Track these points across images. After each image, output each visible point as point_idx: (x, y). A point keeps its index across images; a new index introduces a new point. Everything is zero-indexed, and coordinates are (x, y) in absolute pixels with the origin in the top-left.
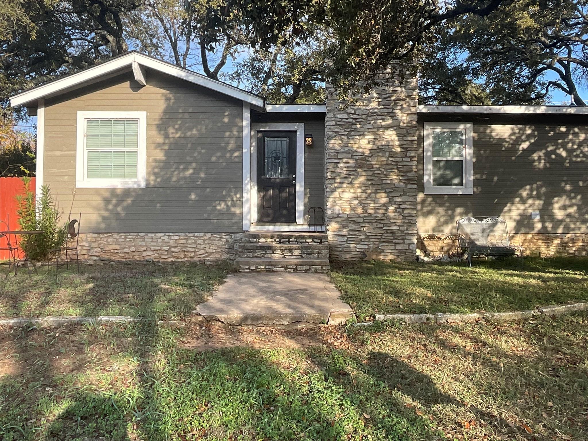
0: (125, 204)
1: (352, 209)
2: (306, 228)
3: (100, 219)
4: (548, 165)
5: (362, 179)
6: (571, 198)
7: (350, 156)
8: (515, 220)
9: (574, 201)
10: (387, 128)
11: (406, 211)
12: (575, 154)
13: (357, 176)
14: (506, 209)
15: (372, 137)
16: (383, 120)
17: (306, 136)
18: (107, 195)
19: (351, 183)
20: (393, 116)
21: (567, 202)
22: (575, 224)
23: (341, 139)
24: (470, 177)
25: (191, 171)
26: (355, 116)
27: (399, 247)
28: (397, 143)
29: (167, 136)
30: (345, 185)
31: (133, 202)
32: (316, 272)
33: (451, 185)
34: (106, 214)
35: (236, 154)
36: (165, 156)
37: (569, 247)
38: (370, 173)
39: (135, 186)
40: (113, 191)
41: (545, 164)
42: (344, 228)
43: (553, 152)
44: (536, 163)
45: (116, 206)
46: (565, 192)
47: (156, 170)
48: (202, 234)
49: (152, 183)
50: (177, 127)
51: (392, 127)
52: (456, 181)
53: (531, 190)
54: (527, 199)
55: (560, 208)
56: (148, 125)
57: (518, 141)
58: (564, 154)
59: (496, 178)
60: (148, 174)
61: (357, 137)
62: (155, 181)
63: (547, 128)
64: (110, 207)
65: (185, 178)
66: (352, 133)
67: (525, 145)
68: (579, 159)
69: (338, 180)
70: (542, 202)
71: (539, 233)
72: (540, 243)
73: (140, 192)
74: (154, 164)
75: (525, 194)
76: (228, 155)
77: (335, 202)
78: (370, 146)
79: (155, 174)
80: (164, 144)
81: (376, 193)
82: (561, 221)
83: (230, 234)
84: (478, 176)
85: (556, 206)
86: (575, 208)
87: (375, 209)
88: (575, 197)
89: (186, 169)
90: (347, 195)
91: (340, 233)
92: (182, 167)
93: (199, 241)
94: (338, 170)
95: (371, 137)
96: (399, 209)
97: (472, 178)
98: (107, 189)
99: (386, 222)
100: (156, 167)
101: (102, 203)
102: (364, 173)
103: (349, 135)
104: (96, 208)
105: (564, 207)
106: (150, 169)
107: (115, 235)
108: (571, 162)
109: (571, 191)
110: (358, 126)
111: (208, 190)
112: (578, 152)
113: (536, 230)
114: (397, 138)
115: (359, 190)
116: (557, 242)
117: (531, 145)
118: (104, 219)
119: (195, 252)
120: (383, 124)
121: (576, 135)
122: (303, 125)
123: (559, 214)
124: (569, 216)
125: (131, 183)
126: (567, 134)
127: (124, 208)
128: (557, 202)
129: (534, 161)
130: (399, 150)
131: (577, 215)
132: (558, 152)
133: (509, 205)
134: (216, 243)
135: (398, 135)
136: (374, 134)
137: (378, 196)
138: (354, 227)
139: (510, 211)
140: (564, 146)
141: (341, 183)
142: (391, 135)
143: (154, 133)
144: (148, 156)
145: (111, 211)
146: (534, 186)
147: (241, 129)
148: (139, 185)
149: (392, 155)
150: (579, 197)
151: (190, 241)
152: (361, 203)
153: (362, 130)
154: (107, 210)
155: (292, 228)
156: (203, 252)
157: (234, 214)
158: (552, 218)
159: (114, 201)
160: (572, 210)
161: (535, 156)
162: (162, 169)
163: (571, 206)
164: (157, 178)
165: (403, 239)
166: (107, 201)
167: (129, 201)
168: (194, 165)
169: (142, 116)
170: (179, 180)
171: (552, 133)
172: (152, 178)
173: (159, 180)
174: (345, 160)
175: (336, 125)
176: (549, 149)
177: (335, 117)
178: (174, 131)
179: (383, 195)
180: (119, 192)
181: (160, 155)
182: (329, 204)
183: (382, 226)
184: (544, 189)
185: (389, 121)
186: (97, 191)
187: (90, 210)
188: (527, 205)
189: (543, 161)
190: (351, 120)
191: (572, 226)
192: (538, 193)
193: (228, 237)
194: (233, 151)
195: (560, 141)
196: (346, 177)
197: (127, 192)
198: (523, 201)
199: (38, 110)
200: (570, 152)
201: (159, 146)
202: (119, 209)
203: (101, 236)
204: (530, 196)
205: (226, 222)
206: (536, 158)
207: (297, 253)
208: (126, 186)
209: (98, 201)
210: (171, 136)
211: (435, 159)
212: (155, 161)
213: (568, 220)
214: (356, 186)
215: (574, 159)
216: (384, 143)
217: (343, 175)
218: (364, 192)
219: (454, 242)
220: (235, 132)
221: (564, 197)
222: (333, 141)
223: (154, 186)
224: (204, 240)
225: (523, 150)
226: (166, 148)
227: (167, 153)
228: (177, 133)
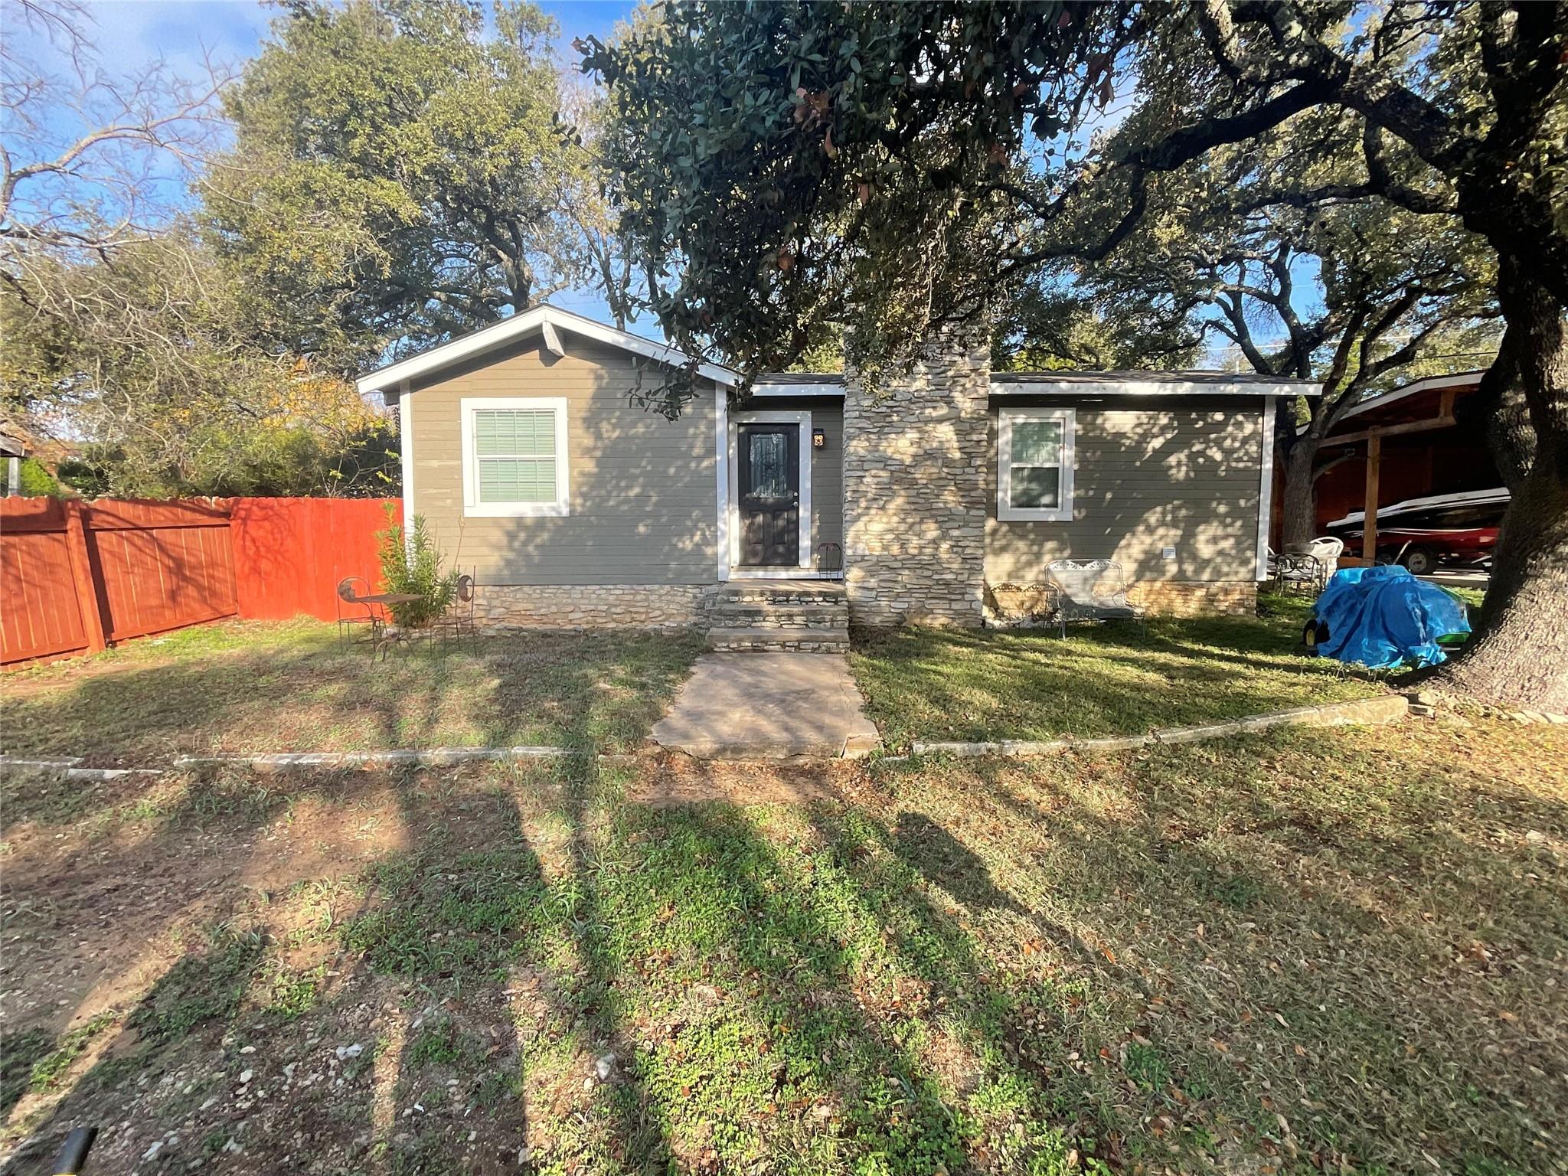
0: (538, 541)
1: (885, 548)
2: (814, 573)
3: (502, 563)
4: (1192, 474)
5: (899, 501)
6: (1226, 526)
7: (882, 465)
8: (1136, 561)
9: (1230, 530)
10: (940, 420)
11: (968, 551)
12: (1235, 456)
13: (894, 495)
14: (1123, 543)
15: (917, 435)
16: (934, 408)
17: (815, 431)
18: (511, 527)
19: (883, 508)
20: (949, 401)
21: (1220, 532)
22: (1229, 565)
23: (868, 440)
24: (1068, 493)
25: (636, 490)
26: (891, 403)
27: (956, 606)
28: (956, 445)
29: (598, 436)
30: (873, 511)
31: (551, 540)
32: (829, 652)
33: (1038, 506)
34: (511, 555)
35: (705, 464)
36: (597, 466)
37: (1219, 601)
38: (913, 492)
39: (554, 514)
40: (519, 521)
41: (1187, 473)
42: (872, 576)
43: (1201, 453)
44: (1174, 471)
45: (525, 544)
46: (1217, 516)
47: (584, 489)
48: (656, 587)
49: (579, 509)
50: (614, 421)
51: (949, 419)
52: (1047, 499)
53: (1164, 514)
54: (1157, 527)
55: (1208, 541)
56: (571, 418)
57: (1146, 437)
58: (1218, 456)
59: (1109, 495)
60: (572, 495)
61: (893, 436)
62: (583, 506)
63: (1194, 415)
64: (517, 544)
65: (627, 500)
66: (886, 430)
67: (1157, 443)
68: (1241, 465)
69: (863, 504)
70: (1179, 532)
71: (1174, 579)
72: (1174, 594)
73: (560, 523)
74: (580, 479)
75: (1153, 520)
76: (693, 465)
77: (857, 537)
78: (913, 450)
79: (583, 495)
80: (595, 448)
81: (922, 521)
82: (1208, 562)
83: (698, 585)
84: (1081, 492)
85: (1202, 538)
86: (1232, 541)
87: (921, 547)
88: (1231, 525)
89: (629, 487)
90: (877, 527)
91: (866, 585)
92: (623, 484)
93: (652, 598)
94: (863, 488)
95: (913, 435)
96: (957, 547)
97: (1072, 495)
98: (511, 519)
99: (936, 567)
100: (583, 484)
101: (505, 541)
102: (902, 493)
103: (881, 433)
104: (497, 547)
105: (1215, 540)
106: (574, 487)
107: (526, 589)
108: (1229, 469)
109: (1226, 515)
110: (895, 418)
111: (664, 519)
112: (1241, 454)
113: (1169, 575)
114: (955, 437)
115: (895, 519)
116: (1200, 593)
117: (1168, 442)
118: (509, 563)
119: (647, 613)
120: (934, 414)
121: (1239, 425)
122: (809, 414)
123: (1205, 551)
124: (1221, 553)
125: (546, 509)
126: (1223, 425)
127: (537, 547)
128: (1203, 532)
129: (1171, 467)
130: (957, 455)
131: (1233, 552)
132: (1209, 452)
133: (1128, 536)
134: (678, 599)
135: (958, 432)
136: (920, 431)
137: (924, 527)
138: (886, 575)
139: (1129, 545)
140: (1219, 443)
141: (867, 508)
142: (946, 433)
143: (580, 432)
144: (572, 467)
145: (518, 552)
146: (1169, 507)
147: (712, 424)
148: (559, 512)
149: (948, 463)
150: (1239, 523)
151: (639, 597)
152: (897, 538)
153: (901, 425)
154: (511, 548)
155: (793, 573)
156: (658, 613)
157: (704, 556)
158: (1194, 556)
159: (522, 536)
160: (1227, 544)
161: (1172, 460)
162: (592, 487)
163: (1226, 537)
164: (585, 501)
165: (963, 594)
166: (512, 536)
167: (546, 536)
168: (641, 480)
169: (559, 405)
170: (619, 504)
171: (1201, 423)
172: (579, 501)
173: (588, 504)
174: (873, 472)
175: (861, 417)
176: (1194, 449)
177: (858, 405)
178: (609, 427)
179: (933, 526)
180: (529, 522)
181: (590, 466)
182: (849, 540)
183: (930, 573)
184: (1183, 512)
185: (943, 410)
186: (496, 521)
187: (485, 550)
188: (1156, 537)
189: (1184, 468)
190: (884, 409)
191: (1225, 569)
192: (1174, 518)
193: (697, 591)
194: (700, 458)
195: (1213, 436)
196: (875, 499)
197: (541, 523)
198: (1150, 530)
199: (402, 398)
200: (1228, 453)
201: (587, 451)
202: (531, 548)
203: (506, 589)
204: (1162, 523)
205: (693, 568)
206: (1174, 463)
207: (799, 620)
208: (539, 514)
209: (497, 536)
210: (605, 435)
211: (1015, 465)
212: (583, 474)
213: (1219, 560)
214: (891, 512)
215: (1234, 464)
216: (935, 445)
217: (870, 495)
218: (904, 520)
219: (1040, 593)
220: (703, 428)
221: (1215, 524)
222: (854, 443)
223: (582, 515)
224: (661, 596)
225: (1155, 450)
226: (598, 454)
227: (600, 463)
228: (614, 430)
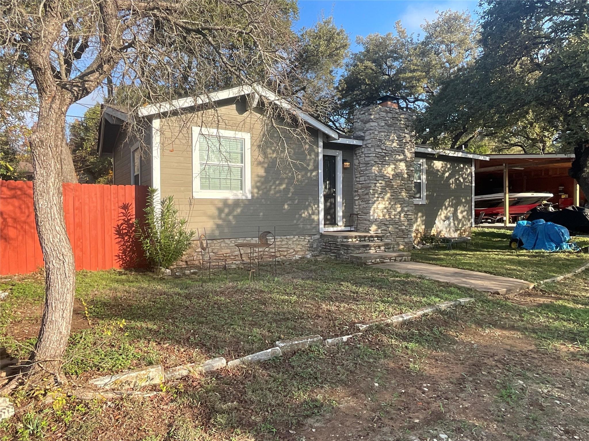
0: (235, 213)
1: (384, 216)
2: (343, 228)
3: (214, 226)
5: (388, 195)
6: (464, 207)
7: (382, 178)
10: (401, 161)
13: (386, 193)
16: (399, 155)
17: (344, 161)
18: (220, 205)
19: (383, 198)
20: (403, 153)
23: (378, 167)
24: (424, 194)
25: (284, 186)
26: (385, 151)
27: (406, 240)
28: (406, 171)
29: (266, 156)
30: (380, 199)
31: (242, 211)
32: (405, 261)
33: (416, 198)
34: (220, 222)
35: (314, 174)
36: (265, 172)
39: (244, 198)
40: (225, 202)
42: (379, 228)
45: (228, 215)
47: (258, 184)
49: (256, 195)
50: (273, 148)
51: (403, 160)
52: (418, 196)
53: (449, 202)
55: (460, 213)
56: (252, 145)
57: (444, 172)
58: (462, 181)
59: (435, 194)
60: (253, 187)
61: (386, 166)
64: (223, 215)
65: (280, 191)
66: (384, 163)
67: (447, 174)
69: (376, 196)
73: (247, 203)
74: (256, 179)
75: (447, 204)
76: (309, 174)
77: (374, 210)
78: (393, 173)
80: (264, 162)
82: (461, 220)
83: (310, 235)
85: (459, 211)
86: (466, 212)
89: (280, 184)
90: (381, 206)
92: (277, 182)
93: (290, 242)
94: (377, 188)
95: (393, 166)
98: (220, 200)
101: (216, 212)
103: (383, 165)
104: (212, 217)
106: (253, 183)
107: (227, 241)
108: (465, 185)
109: (465, 202)
110: (387, 158)
111: (296, 202)
114: (405, 168)
115: (387, 203)
117: (450, 174)
118: (218, 226)
119: (287, 251)
120: (399, 158)
122: (341, 152)
123: (460, 216)
125: (239, 195)
127: (234, 217)
128: (459, 209)
130: (406, 176)
134: (301, 243)
135: (406, 166)
137: (396, 206)
139: (441, 214)
141: (378, 197)
144: (252, 172)
145: (224, 220)
147: (317, 154)
148: (246, 197)
149: (403, 179)
150: (467, 206)
151: (284, 243)
152: (388, 211)
153: (389, 161)
154: (220, 218)
155: (335, 229)
156: (292, 250)
157: (313, 220)
159: (226, 210)
160: (465, 213)
162: (263, 183)
164: (259, 190)
165: (407, 235)
166: (220, 210)
167: (239, 210)
168: (286, 181)
169: (247, 137)
170: (276, 193)
172: (256, 190)
173: (260, 192)
174: (380, 182)
178: (271, 152)
180: (230, 202)
181: (261, 172)
182: (372, 212)
184: (454, 201)
185: (402, 157)
187: (205, 219)
190: (384, 154)
192: (452, 203)
193: (309, 238)
194: (312, 171)
196: (380, 194)
197: (237, 203)
198: (446, 209)
200: (464, 179)
201: (260, 163)
202: (231, 218)
203: (215, 242)
205: (309, 227)
207: (382, 248)
208: (236, 198)
209: (214, 211)
210: (269, 156)
212: (258, 176)
213: (463, 219)
214: (386, 199)
217: (379, 192)
218: (390, 204)
219: (417, 234)
220: (313, 156)
222: (374, 168)
223: (258, 198)
224: (293, 241)
225: (446, 177)
226: (266, 165)
227: (267, 171)
228: (273, 154)
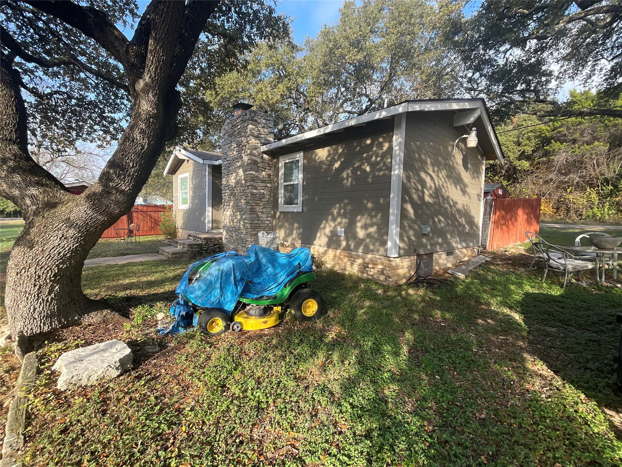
1: (229, 222)
4: (354, 183)
5: (232, 203)
6: (372, 217)
7: (228, 188)
8: (327, 236)
9: (374, 220)
11: (246, 225)
12: (378, 167)
14: (322, 226)
16: (238, 162)
20: (241, 158)
21: (369, 221)
22: (374, 245)
23: (226, 178)
26: (229, 162)
28: (243, 177)
33: (293, 204)
37: (368, 267)
38: (235, 199)
41: (351, 182)
42: (227, 233)
43: (359, 168)
44: (345, 181)
46: (367, 209)
51: (241, 166)
53: (340, 209)
54: (337, 217)
55: (362, 227)
56: (190, 179)
57: (332, 162)
58: (368, 169)
59: (317, 198)
62: (191, 206)
63: (355, 144)
66: (229, 173)
67: (337, 165)
68: (381, 173)
70: (347, 220)
71: (344, 249)
72: (346, 260)
75: (335, 212)
78: (234, 181)
79: (191, 202)
81: (236, 212)
82: (363, 240)
84: (307, 196)
85: (359, 224)
87: (236, 222)
88: (376, 216)
90: (228, 213)
91: (226, 237)
92: (195, 199)
94: (225, 197)
96: (244, 223)
99: (240, 231)
100: (191, 199)
105: (365, 227)
108: (374, 177)
109: (372, 209)
110: (230, 168)
111: (200, 210)
112: (381, 165)
113: (342, 247)
114: (243, 174)
115: (231, 210)
116: (360, 261)
117: (342, 163)
120: (238, 165)
121: (380, 146)
123: (361, 234)
124: (369, 235)
126: (372, 145)
128: (359, 221)
129: (343, 179)
130: (244, 182)
131: (376, 236)
132: (363, 167)
133: (324, 222)
136: (235, 172)
138: (230, 233)
139: (325, 228)
140: (368, 160)
141: (226, 206)
142: (241, 172)
143: (191, 183)
146: (342, 205)
147: (206, 177)
150: (379, 216)
152: (232, 218)
153: (232, 170)
157: (205, 223)
158: (355, 237)
160: (372, 230)
168: (197, 197)
169: (189, 175)
170: (195, 205)
171: (358, 148)
174: (227, 191)
175: (224, 169)
176: (356, 166)
177: (224, 164)
179: (239, 213)
183: (238, 234)
188: (337, 223)
189: (350, 179)
190: (228, 165)
191: (371, 247)
192: (345, 211)
194: (205, 189)
195: (365, 155)
196: (228, 202)
201: (191, 189)
204: (339, 214)
205: (203, 227)
206: (345, 176)
211: (285, 184)
212: (191, 196)
214: (230, 207)
215: (377, 173)
216: (239, 178)
221: (366, 216)
223: (191, 209)
227: (193, 192)
228: (194, 181)
